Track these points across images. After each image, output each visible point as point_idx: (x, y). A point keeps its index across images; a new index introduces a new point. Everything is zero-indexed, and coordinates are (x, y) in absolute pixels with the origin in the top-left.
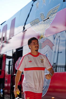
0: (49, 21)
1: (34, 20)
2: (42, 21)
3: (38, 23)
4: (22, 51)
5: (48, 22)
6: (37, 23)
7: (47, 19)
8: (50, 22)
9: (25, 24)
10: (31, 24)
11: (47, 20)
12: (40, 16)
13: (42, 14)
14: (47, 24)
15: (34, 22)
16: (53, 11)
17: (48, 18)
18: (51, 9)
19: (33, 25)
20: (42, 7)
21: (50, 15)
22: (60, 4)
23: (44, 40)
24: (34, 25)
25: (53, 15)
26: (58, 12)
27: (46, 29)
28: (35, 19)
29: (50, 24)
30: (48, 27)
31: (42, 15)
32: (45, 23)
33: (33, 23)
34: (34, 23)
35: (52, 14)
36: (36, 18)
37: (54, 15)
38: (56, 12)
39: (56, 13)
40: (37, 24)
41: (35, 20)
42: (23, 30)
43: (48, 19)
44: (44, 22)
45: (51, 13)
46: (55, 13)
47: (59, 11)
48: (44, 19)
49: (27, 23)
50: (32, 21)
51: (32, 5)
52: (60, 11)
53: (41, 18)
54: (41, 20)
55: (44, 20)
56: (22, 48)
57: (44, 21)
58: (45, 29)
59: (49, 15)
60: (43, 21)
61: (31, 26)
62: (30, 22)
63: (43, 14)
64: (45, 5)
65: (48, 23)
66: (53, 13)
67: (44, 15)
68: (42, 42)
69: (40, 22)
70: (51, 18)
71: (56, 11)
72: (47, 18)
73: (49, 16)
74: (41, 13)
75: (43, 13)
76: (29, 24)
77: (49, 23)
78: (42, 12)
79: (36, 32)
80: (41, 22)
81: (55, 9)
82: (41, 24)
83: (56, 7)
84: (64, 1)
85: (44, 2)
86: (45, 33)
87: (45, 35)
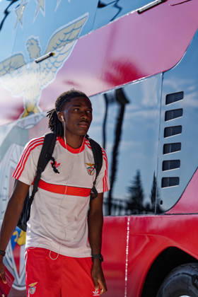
0: (53, 64)
1: (8, 59)
2: (31, 62)
3: (20, 67)
5: (50, 65)
6: (17, 69)
7: (48, 57)
8: (57, 68)
11: (46, 61)
12: (26, 47)
13: (33, 41)
14: (48, 72)
15: (6, 64)
16: (66, 34)
17: (51, 55)
19: (4, 75)
21: (58, 45)
22: (87, 14)
23: (37, 121)
24: (7, 72)
25: (67, 45)
26: (81, 38)
27: (45, 87)
28: (11, 55)
29: (55, 72)
30: (50, 82)
31: (32, 44)
32: (42, 69)
33: (4, 67)
34: (7, 69)
35: (62, 41)
36: (15, 53)
37: (69, 46)
38: (76, 38)
39: (75, 42)
40: (16, 71)
41: (12, 57)
43: (51, 58)
44: (37, 65)
45: (61, 39)
46: (71, 40)
47: (83, 33)
48: (38, 56)
50: (2, 62)
51: (7, 13)
52: (86, 35)
53: (30, 55)
54: (29, 60)
55: (38, 59)
57: (37, 62)
58: (42, 86)
59: (55, 46)
60: (34, 63)
63: (36, 41)
65: (50, 68)
66: (68, 40)
67: (38, 44)
68: (31, 126)
69: (26, 64)
70: (60, 54)
71: (75, 33)
72: (48, 54)
73: (55, 49)
74: (30, 38)
75: (35, 38)
77: (54, 69)
78: (32, 36)
79: (14, 96)
80: (28, 66)
81: (70, 29)
82: (28, 70)
83: (76, 22)
84: (101, 5)
85: (41, 6)
86: (39, 99)
87: (40, 105)
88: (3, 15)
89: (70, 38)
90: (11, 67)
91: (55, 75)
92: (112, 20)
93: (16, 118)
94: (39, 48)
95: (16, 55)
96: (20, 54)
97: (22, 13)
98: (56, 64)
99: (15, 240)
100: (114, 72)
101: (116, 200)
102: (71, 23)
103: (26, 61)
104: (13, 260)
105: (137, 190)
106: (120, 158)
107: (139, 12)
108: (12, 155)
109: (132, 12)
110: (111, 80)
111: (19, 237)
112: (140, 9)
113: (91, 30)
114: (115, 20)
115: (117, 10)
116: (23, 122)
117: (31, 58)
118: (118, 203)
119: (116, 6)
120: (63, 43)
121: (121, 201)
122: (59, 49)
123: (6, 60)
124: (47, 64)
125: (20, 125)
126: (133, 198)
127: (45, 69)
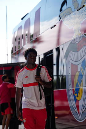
2: (75, 10)
23: (80, 39)
27: (82, 22)
33: (64, 14)
34: (65, 15)
55: (78, 9)
72: (82, 6)
73: (85, 3)
99: (76, 98)
104: (76, 108)
111: (78, 97)
124: (82, 11)
127: (81, 13)
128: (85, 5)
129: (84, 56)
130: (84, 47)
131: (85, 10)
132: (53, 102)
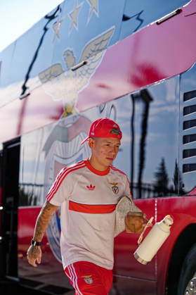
1: (49, 68)
2: (69, 69)
3: (59, 75)
4: (19, 147)
5: (84, 72)
6: (56, 76)
7: (82, 66)
8: (90, 74)
9: (27, 77)
10: (41, 79)
11: (81, 69)
12: (63, 58)
13: (69, 53)
14: (83, 78)
15: (47, 73)
16: (96, 45)
17: (85, 63)
18: (93, 39)
19: (46, 82)
20: (69, 33)
21: (90, 55)
22: (114, 27)
23: (75, 120)
24: (49, 80)
25: (98, 55)
26: (109, 47)
27: (81, 91)
28: (50, 65)
29: (88, 78)
30: (85, 87)
31: (68, 55)
32: (78, 75)
33: (46, 76)
34: (48, 77)
35: (93, 51)
38: (105, 48)
39: (105, 51)
40: (56, 79)
41: (52, 67)
42: (23, 93)
43: (85, 66)
44: (73, 73)
45: (93, 49)
46: (101, 50)
47: (111, 44)
48: (73, 65)
49: (31, 74)
50: (44, 71)
51: (46, 29)
52: (114, 45)
53: (67, 64)
55: (73, 68)
56: (18, 140)
57: (73, 70)
58: (78, 90)
59: (88, 56)
60: (71, 71)
61: (40, 83)
62: (40, 74)
63: (72, 52)
64: (77, 28)
65: (84, 75)
66: (98, 50)
67: (73, 55)
68: (70, 125)
69: (63, 72)
70: (92, 62)
71: (104, 44)
72: (82, 63)
73: (88, 58)
74: (65, 50)
75: (71, 50)
76: (37, 78)
77: (87, 75)
78: (68, 48)
79: (55, 100)
80: (66, 74)
81: (100, 40)
82: (66, 77)
83: (104, 35)
84: (125, 18)
85: (74, 22)
86: (76, 102)
87: (77, 106)
88: (43, 32)
89: (100, 48)
90: (51, 75)
91: (89, 80)
92: (136, 30)
93: (57, 118)
94: (74, 58)
95: (55, 65)
96: (59, 64)
97: (58, 29)
98: (89, 71)
100: (139, 75)
101: (145, 184)
102: (100, 35)
103: (64, 69)
105: (162, 175)
106: (147, 149)
107: (158, 24)
108: (55, 151)
109: (152, 23)
110: (137, 82)
112: (158, 21)
113: (118, 40)
114: (138, 31)
115: (139, 22)
116: (63, 122)
117: (67, 67)
118: (147, 187)
119: (138, 19)
120: (94, 53)
121: (149, 185)
122: (91, 58)
123: (47, 70)
124: (81, 72)
125: (61, 124)
126: (160, 182)
127: (80, 75)
128: (87, 61)
129: (80, 149)
130: (81, 134)
131: (87, 71)
132: (16, 229)
